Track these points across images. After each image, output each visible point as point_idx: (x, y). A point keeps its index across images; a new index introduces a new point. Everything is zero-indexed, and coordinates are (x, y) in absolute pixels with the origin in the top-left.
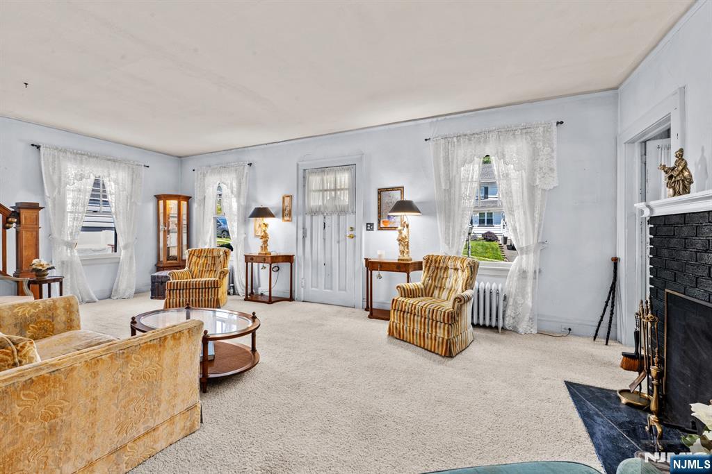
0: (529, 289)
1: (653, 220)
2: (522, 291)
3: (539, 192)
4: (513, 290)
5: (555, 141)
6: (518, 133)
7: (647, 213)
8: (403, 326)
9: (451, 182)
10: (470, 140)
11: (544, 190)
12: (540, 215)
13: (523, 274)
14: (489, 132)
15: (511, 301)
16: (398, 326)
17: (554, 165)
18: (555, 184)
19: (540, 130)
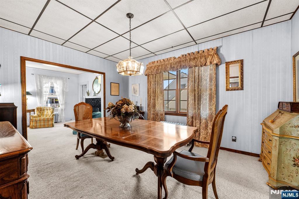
0: (63, 113)
1: (86, 99)
2: (62, 113)
3: (65, 92)
4: (60, 113)
5: (68, 82)
6: (60, 79)
7: (85, 98)
8: (37, 125)
9: (41, 87)
10: (47, 77)
11: (66, 92)
12: (65, 97)
13: (62, 110)
14: (53, 77)
15: (59, 116)
16: (34, 125)
17: (68, 87)
18: (68, 91)
19: (65, 79)
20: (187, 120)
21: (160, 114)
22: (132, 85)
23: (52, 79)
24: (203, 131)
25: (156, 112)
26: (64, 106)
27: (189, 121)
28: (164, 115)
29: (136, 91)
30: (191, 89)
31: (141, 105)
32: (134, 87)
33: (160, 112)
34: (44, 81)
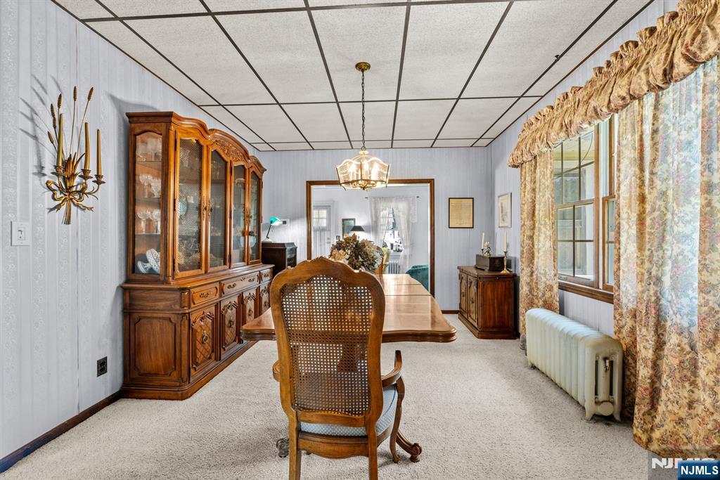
0: (408, 262)
2: (405, 263)
3: (411, 224)
4: (402, 263)
5: (416, 204)
6: (403, 199)
9: (377, 218)
10: (385, 200)
12: (411, 233)
13: (405, 256)
15: (401, 268)
17: (416, 213)
18: (416, 221)
19: (411, 199)
20: (613, 322)
21: (547, 286)
22: (499, 197)
23: (391, 202)
24: (670, 385)
25: (535, 276)
26: (408, 250)
27: (623, 327)
28: (556, 288)
29: (506, 215)
30: (628, 195)
31: (506, 252)
32: (502, 204)
33: (544, 279)
34: (381, 205)
